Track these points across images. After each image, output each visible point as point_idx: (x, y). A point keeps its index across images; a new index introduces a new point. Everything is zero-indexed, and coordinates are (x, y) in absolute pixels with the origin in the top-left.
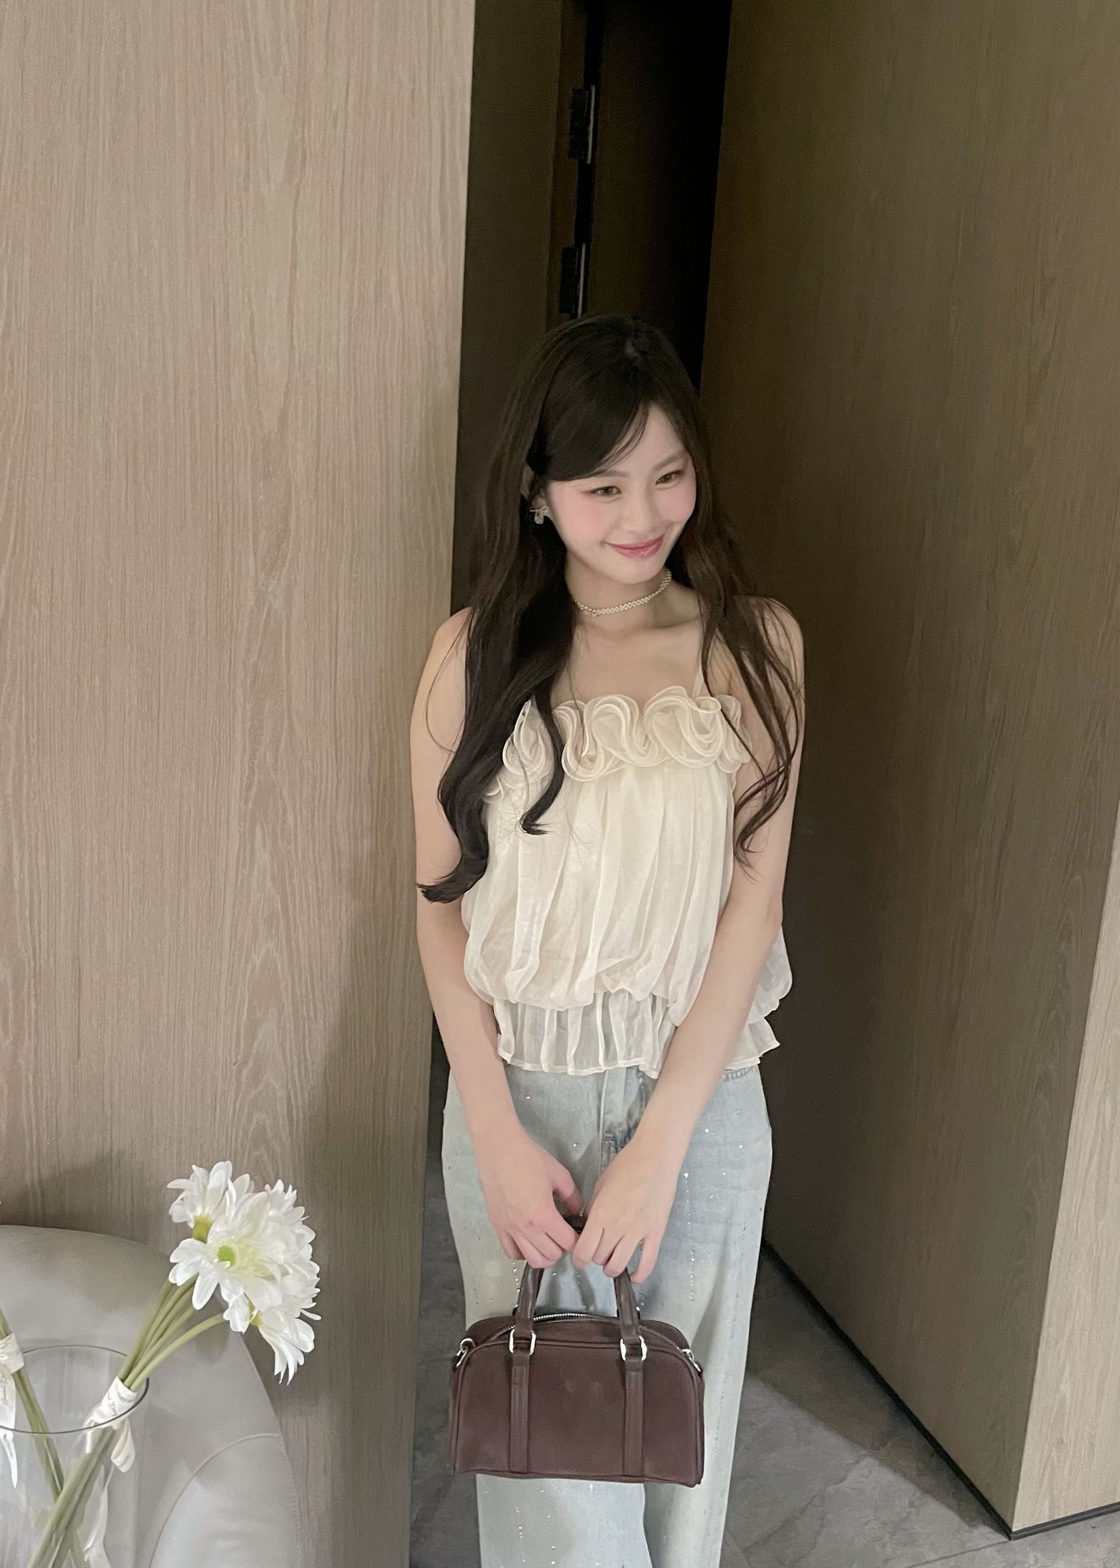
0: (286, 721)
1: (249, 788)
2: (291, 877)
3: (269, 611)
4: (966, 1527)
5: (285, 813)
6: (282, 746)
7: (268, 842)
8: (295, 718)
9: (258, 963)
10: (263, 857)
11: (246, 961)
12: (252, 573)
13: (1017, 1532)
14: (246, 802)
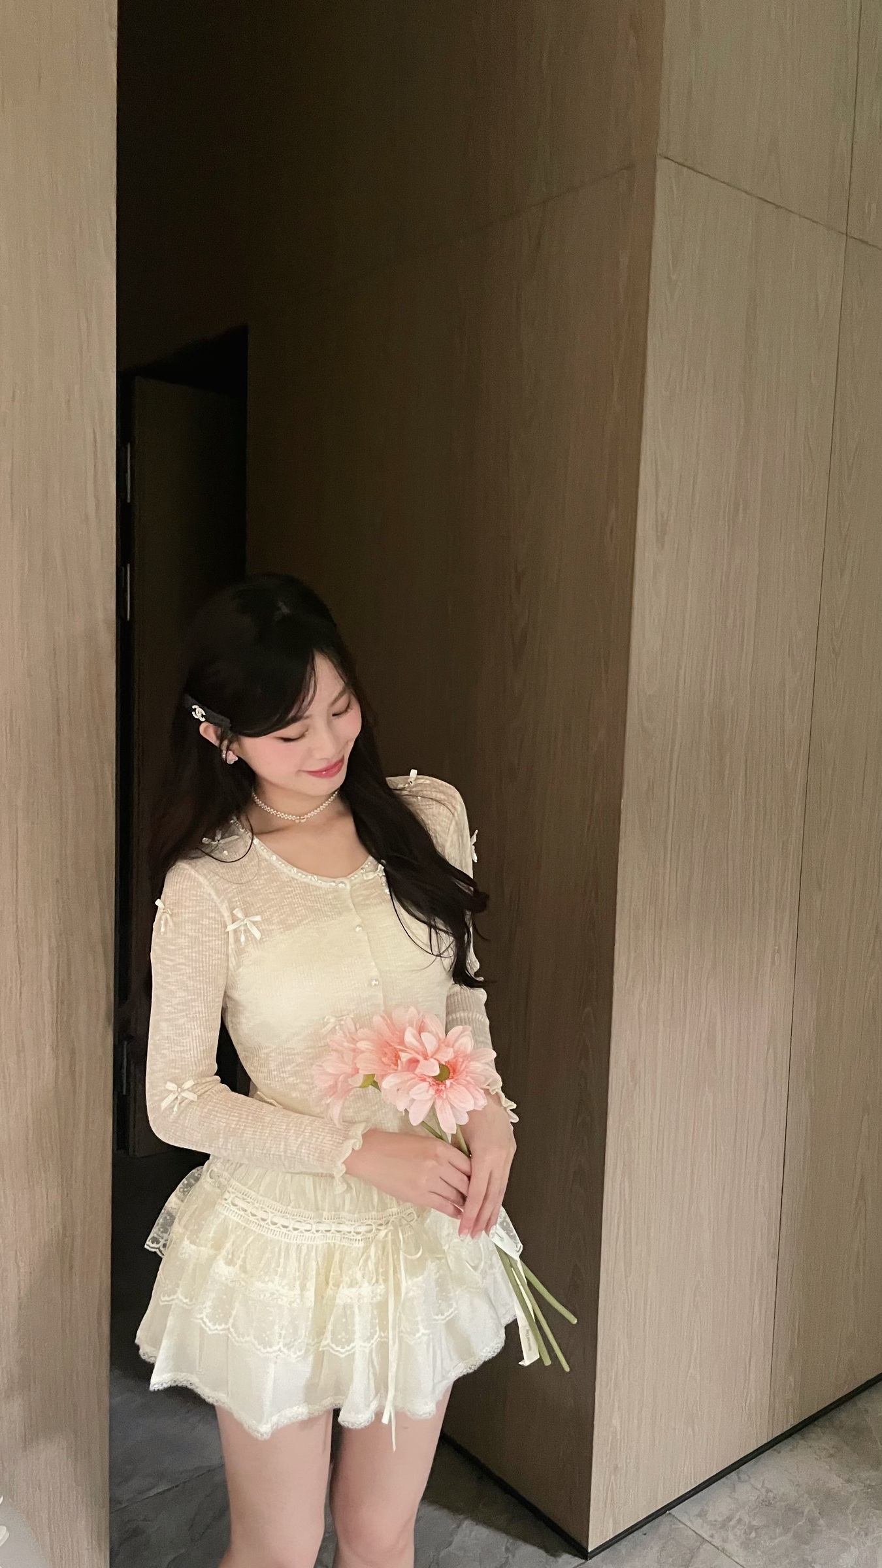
4: (552, 1558)
13: (592, 1552)
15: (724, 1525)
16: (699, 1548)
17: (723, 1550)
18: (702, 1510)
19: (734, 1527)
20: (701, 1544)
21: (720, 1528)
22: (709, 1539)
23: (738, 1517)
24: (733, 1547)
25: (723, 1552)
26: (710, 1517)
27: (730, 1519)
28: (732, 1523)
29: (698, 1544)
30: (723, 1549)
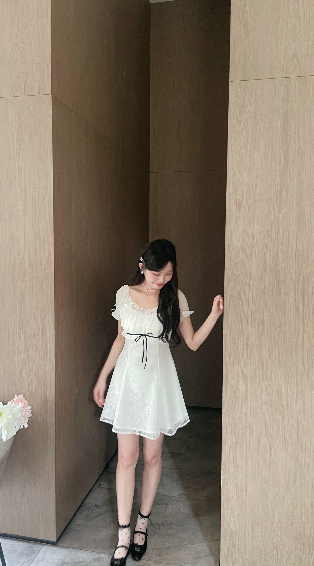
0: (26, 311)
1: (20, 323)
2: (28, 341)
3: (22, 290)
5: (26, 328)
6: (25, 316)
7: (23, 334)
8: (27, 310)
9: (22, 358)
10: (23, 337)
11: (20, 357)
12: (19, 283)
14: (19, 326)
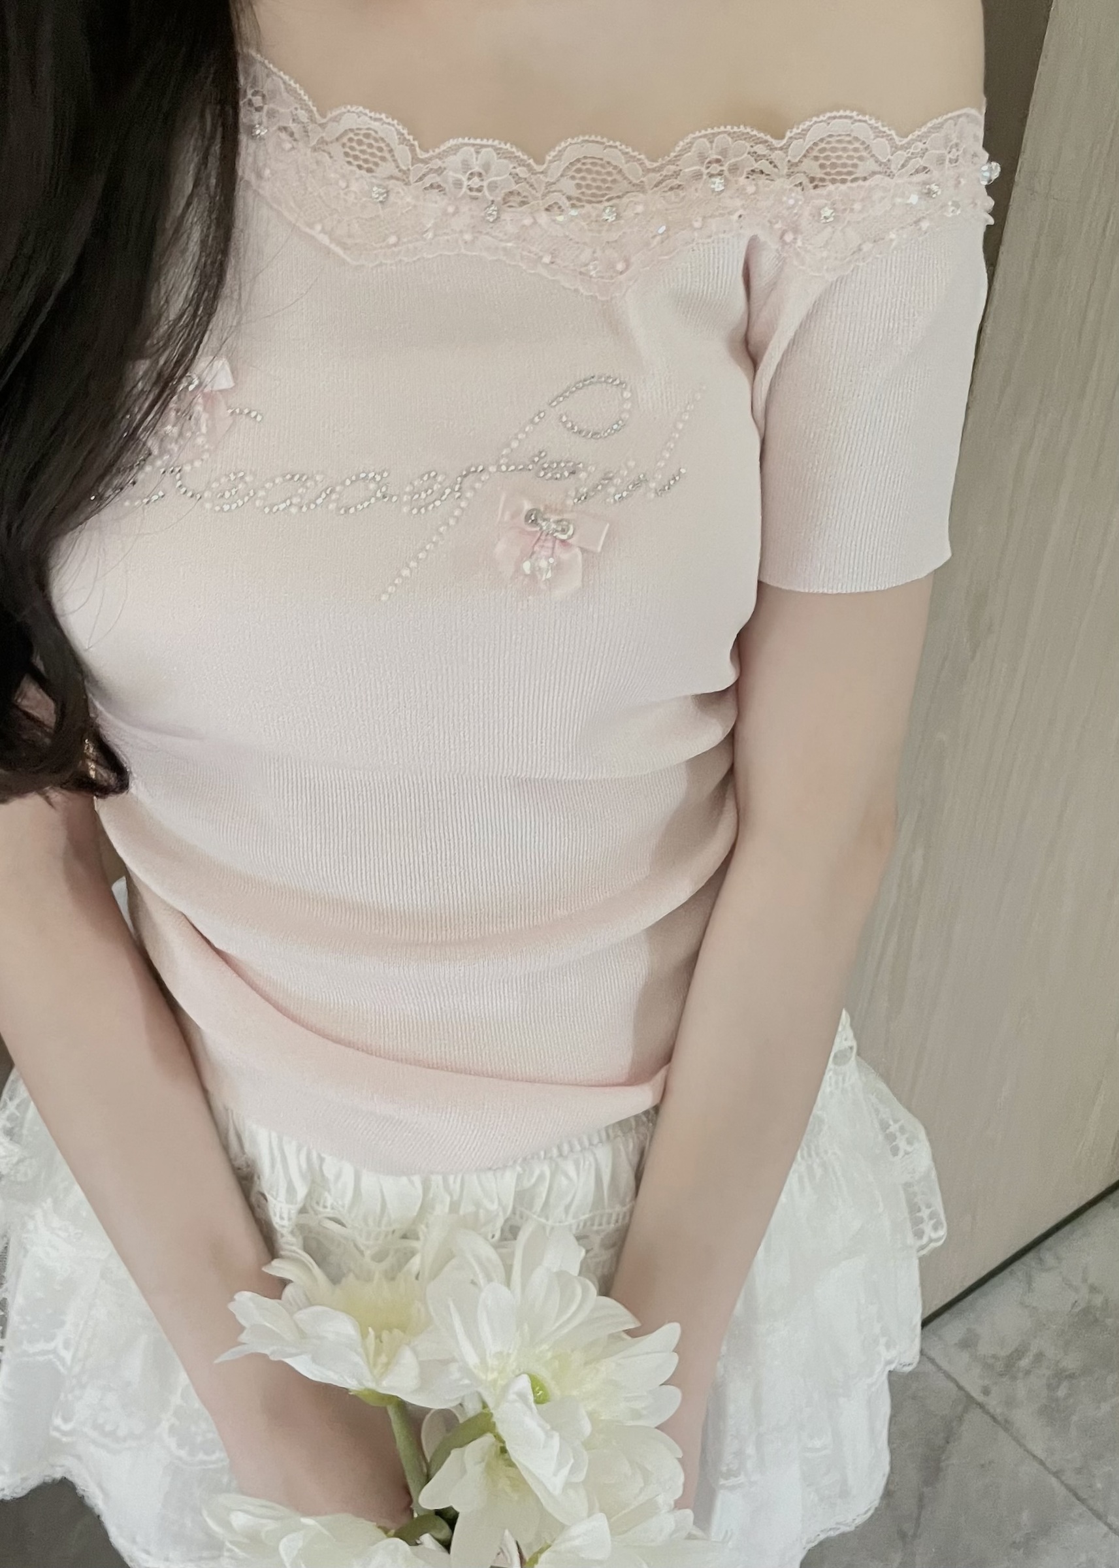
15: (1009, 1367)
16: (960, 1419)
17: (1006, 1425)
18: (969, 1330)
19: (1028, 1373)
20: (966, 1410)
21: (1001, 1375)
22: (980, 1398)
23: (1034, 1350)
24: (1025, 1418)
25: (1006, 1430)
26: (985, 1348)
27: (1019, 1353)
28: (1024, 1363)
29: (960, 1408)
30: (1006, 1421)
